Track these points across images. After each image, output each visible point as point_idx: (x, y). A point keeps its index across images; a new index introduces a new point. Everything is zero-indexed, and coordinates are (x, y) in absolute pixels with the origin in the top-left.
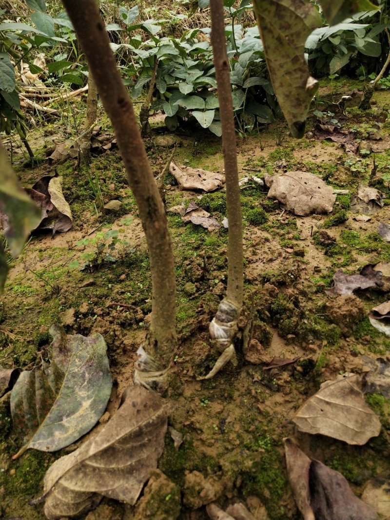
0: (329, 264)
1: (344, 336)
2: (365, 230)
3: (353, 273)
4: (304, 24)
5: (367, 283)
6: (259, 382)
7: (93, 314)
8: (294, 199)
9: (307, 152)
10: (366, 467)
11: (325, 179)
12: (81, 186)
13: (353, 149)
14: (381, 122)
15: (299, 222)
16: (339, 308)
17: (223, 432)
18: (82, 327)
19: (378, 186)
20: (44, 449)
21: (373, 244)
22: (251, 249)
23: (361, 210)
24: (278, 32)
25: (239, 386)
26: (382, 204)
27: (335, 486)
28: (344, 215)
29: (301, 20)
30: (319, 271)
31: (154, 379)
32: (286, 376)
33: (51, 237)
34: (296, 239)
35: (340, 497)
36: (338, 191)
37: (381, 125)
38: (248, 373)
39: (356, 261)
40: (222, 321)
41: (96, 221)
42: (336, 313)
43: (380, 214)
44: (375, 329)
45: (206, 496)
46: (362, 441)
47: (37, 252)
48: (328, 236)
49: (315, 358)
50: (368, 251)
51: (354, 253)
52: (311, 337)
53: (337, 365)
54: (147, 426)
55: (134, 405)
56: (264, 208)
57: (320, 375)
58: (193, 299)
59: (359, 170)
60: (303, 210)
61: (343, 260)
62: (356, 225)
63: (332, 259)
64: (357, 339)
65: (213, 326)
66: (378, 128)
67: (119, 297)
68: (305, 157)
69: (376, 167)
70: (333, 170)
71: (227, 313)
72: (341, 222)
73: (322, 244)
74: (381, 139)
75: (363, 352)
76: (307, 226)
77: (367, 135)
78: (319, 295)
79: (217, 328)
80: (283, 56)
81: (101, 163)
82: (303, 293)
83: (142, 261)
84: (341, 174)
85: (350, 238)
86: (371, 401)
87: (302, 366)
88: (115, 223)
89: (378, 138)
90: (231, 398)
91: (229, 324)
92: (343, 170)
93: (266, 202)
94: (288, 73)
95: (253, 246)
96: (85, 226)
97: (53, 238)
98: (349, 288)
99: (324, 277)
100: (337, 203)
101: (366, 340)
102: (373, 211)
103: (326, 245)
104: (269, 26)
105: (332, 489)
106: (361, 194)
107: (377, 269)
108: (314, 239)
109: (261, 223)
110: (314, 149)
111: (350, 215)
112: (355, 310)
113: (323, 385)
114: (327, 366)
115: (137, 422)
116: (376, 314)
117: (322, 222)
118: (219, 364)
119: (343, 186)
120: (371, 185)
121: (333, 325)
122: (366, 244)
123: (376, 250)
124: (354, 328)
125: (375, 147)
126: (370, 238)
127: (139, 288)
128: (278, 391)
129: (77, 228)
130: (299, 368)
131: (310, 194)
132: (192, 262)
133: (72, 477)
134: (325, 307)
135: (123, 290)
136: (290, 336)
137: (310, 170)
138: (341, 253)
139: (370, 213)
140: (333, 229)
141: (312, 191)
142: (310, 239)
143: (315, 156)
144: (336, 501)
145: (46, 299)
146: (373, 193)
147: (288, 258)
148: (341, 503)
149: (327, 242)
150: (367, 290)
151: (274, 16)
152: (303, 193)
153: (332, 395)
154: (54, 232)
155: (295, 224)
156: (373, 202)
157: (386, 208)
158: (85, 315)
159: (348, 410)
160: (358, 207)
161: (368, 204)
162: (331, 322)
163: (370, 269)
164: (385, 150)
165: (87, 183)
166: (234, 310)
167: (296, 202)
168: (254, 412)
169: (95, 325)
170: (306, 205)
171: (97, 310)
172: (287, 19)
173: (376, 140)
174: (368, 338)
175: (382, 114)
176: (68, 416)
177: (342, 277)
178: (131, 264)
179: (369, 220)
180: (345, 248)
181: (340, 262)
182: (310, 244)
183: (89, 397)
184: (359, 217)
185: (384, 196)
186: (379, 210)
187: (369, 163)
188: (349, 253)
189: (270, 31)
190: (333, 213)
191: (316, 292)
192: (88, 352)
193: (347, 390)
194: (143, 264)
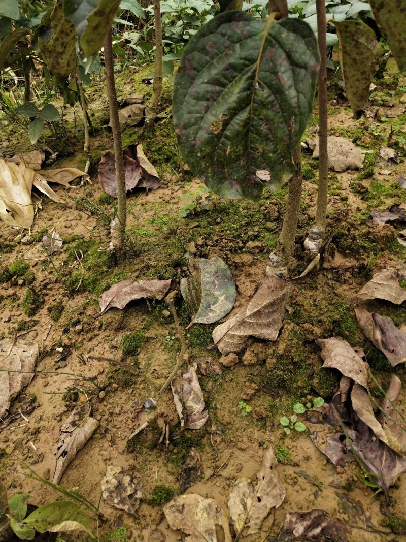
0: (365, 206)
1: (382, 250)
2: (388, 181)
3: (384, 211)
4: (372, 53)
5: (393, 217)
6: (332, 279)
7: (207, 246)
8: (333, 159)
9: (334, 118)
10: (401, 317)
11: (354, 142)
12: (155, 152)
13: (372, 115)
14: (393, 90)
15: (339, 176)
16: (379, 232)
17: (316, 306)
18: (203, 254)
19: (395, 147)
20: (205, 322)
21: (395, 191)
22: (308, 197)
23: (383, 166)
24: (354, 56)
25: (320, 282)
26: (399, 161)
27: (386, 323)
28: (372, 170)
29: (371, 50)
30: (360, 211)
31: (281, 272)
32: (348, 274)
33: (145, 194)
34: (339, 189)
35: (389, 328)
36: (365, 151)
37: (393, 93)
38: (324, 275)
39: (385, 203)
40: (314, 239)
41: (178, 181)
42: (377, 235)
43: (398, 169)
44: (401, 245)
45: (316, 333)
46: (399, 302)
47: (139, 206)
48: (363, 186)
49: (366, 263)
50: (392, 196)
51: (382, 197)
52: (361, 251)
53: (382, 265)
54: (277, 299)
55: (269, 288)
56: (312, 166)
57: (371, 270)
58: (275, 233)
59: (380, 134)
60: (340, 167)
61: (376, 202)
62: (380, 178)
63: (367, 202)
64: (390, 252)
65: (308, 243)
66: (391, 96)
67: (222, 234)
68: (334, 122)
69: (392, 132)
70: (360, 135)
71: (317, 234)
72: (369, 175)
73: (359, 192)
74: (393, 106)
75: (395, 259)
76: (345, 179)
77: (382, 102)
78: (363, 226)
79: (310, 244)
80: (356, 70)
81: (164, 131)
82: (352, 225)
83: (229, 209)
84: (367, 138)
85: (378, 187)
86: (402, 284)
87: (357, 268)
88: (193, 182)
89: (391, 105)
90: (317, 288)
91: (318, 241)
92: (367, 134)
93: (312, 162)
94: (358, 80)
95: (309, 195)
96: (169, 184)
97: (147, 195)
98: (382, 221)
99: (364, 214)
100: (366, 161)
101: (397, 252)
102: (392, 167)
103: (363, 193)
104: (349, 51)
105: (385, 325)
106: (382, 154)
107: (401, 207)
108: (352, 189)
109: (311, 178)
110: (339, 115)
111: (376, 170)
112: (389, 233)
113: (374, 276)
114: (376, 265)
115: (272, 297)
116: (402, 236)
117: (355, 176)
118: (310, 266)
119: (368, 147)
120: (390, 146)
121: (375, 244)
122: (390, 191)
123: (397, 195)
124: (388, 245)
125: (389, 113)
126: (392, 186)
127: (234, 227)
128: (344, 283)
129: (164, 186)
130: (356, 270)
131: (345, 154)
132: (267, 208)
133: (236, 329)
134: (369, 233)
135: (222, 229)
136: (347, 252)
137: (341, 135)
138: (374, 198)
139: (390, 168)
140: (364, 181)
141: (347, 152)
142: (349, 189)
143: (342, 121)
144: (388, 330)
145: (167, 238)
146: (391, 153)
147: (337, 203)
148: (390, 330)
149: (362, 191)
150: (395, 221)
151: (354, 47)
152: (340, 154)
153: (381, 280)
154: (147, 190)
155: (337, 178)
156: (392, 160)
157: (401, 164)
158: (202, 246)
159: (391, 287)
160: (381, 164)
161: (388, 161)
162: (373, 242)
163: (396, 207)
164: (398, 116)
165: (160, 149)
166: (322, 232)
167: (335, 161)
168: (332, 295)
169: (210, 252)
170: (343, 163)
171: (210, 243)
172: (362, 49)
173: (389, 106)
174: (398, 250)
175: (394, 83)
176: (213, 305)
177: (377, 214)
178: (221, 211)
179: (390, 174)
180: (376, 194)
181: (373, 204)
182: (349, 192)
183: (222, 295)
184: (383, 172)
185: (400, 155)
186: (396, 166)
187: (386, 127)
188: (379, 198)
189: (349, 55)
190: (364, 169)
191: (361, 224)
192: (212, 269)
193: (389, 277)
194: (230, 211)
